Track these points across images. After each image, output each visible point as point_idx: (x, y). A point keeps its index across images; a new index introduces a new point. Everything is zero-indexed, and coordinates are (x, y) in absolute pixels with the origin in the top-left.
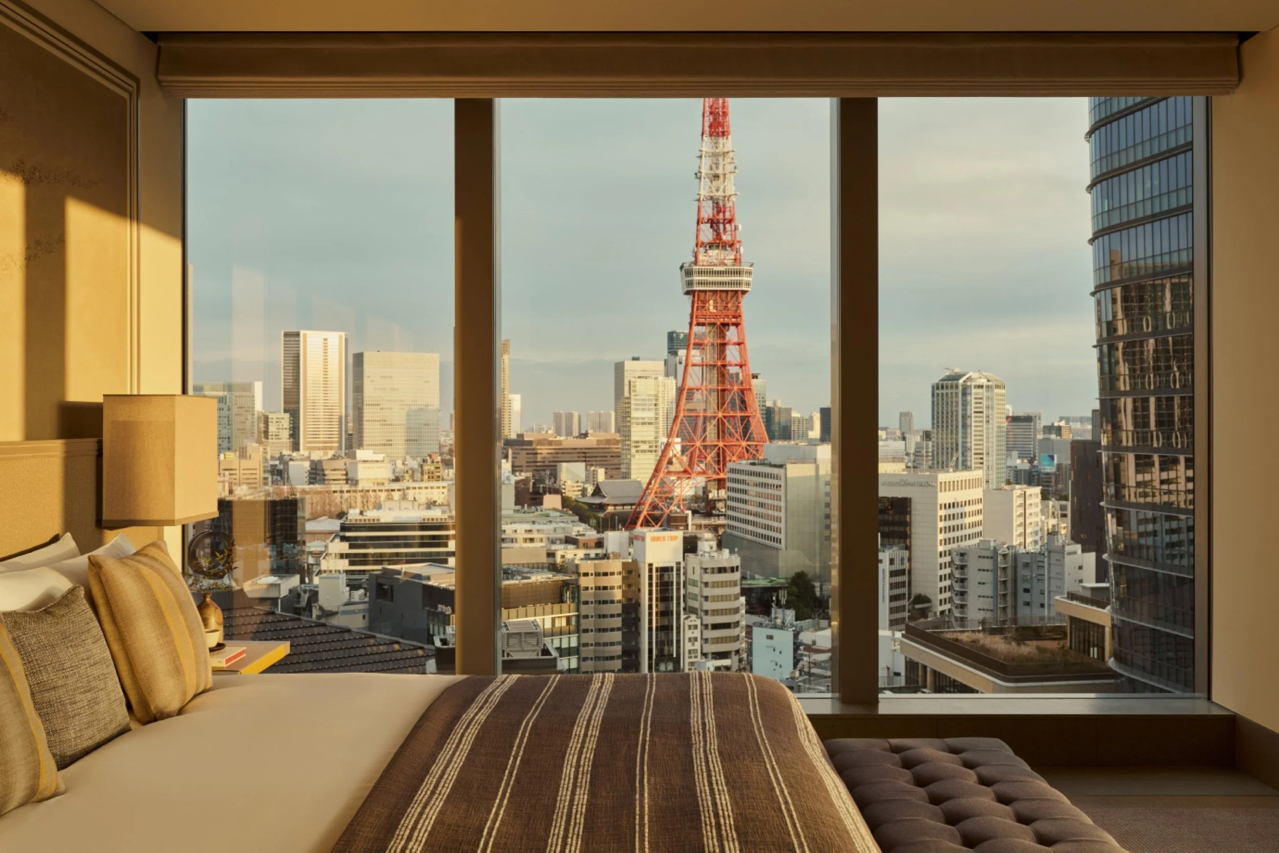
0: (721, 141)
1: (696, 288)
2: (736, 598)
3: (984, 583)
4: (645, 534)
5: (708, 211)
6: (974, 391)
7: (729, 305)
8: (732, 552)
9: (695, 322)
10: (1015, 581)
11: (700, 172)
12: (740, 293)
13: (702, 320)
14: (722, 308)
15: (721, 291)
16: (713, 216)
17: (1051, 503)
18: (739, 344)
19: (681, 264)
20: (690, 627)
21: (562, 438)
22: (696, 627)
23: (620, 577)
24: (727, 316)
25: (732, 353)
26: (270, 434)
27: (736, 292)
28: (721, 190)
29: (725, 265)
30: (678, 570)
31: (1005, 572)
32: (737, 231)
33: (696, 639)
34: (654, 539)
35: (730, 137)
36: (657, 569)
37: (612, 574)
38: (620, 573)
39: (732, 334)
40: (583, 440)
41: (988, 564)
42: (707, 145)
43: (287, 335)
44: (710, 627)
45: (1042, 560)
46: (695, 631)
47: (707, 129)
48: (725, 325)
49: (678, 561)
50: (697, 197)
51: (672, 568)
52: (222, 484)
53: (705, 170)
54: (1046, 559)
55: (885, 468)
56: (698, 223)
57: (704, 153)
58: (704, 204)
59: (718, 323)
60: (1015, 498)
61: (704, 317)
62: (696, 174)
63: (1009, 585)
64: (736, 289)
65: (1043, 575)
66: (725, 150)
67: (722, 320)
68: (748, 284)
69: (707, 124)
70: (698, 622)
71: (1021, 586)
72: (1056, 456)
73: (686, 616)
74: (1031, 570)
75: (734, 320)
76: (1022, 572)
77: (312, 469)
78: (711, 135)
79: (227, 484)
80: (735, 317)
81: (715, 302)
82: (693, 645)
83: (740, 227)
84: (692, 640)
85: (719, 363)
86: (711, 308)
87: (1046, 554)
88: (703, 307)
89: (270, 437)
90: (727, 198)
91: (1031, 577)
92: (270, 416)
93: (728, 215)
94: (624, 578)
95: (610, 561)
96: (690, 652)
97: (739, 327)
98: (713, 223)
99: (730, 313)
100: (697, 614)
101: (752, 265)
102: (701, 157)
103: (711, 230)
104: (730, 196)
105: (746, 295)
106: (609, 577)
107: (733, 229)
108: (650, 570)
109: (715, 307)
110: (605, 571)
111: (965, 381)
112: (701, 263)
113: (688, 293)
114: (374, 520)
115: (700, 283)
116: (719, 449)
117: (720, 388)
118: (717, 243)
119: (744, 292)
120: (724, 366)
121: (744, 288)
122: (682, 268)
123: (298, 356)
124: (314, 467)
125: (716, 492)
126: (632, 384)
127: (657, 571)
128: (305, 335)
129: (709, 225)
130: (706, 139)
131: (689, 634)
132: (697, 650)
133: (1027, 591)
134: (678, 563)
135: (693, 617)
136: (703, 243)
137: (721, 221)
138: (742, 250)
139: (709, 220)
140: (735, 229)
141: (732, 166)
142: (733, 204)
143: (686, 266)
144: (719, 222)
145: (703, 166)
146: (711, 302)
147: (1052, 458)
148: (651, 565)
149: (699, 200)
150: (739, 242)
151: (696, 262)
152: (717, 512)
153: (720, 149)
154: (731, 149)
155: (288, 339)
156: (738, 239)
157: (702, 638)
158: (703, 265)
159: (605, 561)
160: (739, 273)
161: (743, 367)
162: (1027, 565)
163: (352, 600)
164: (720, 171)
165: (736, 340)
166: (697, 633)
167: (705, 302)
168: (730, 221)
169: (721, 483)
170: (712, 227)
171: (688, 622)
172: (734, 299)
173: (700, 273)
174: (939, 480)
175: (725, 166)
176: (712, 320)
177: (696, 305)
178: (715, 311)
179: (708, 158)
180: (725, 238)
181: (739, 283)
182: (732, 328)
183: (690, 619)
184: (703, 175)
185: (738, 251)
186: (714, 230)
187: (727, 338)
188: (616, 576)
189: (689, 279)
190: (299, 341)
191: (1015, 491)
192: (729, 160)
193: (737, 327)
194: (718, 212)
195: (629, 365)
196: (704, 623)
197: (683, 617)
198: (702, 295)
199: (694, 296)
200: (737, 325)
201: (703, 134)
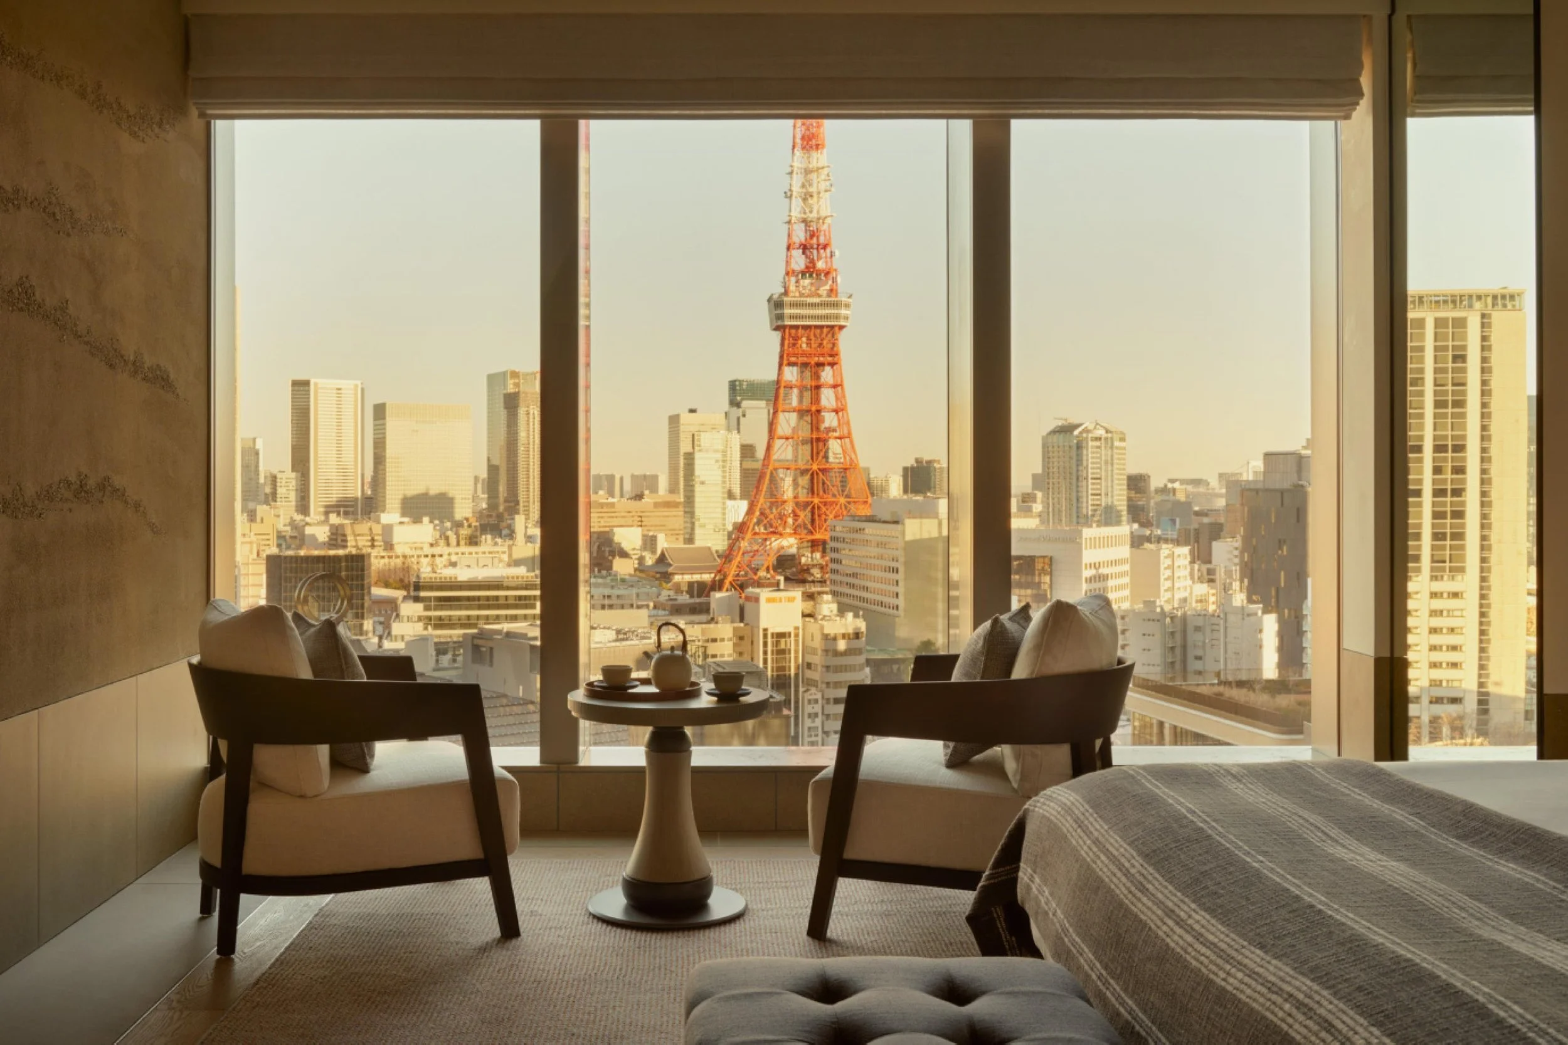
0: (815, 154)
1: (788, 323)
2: (861, 668)
3: (1149, 650)
4: (759, 594)
5: (800, 235)
6: (1090, 443)
7: (825, 342)
8: (856, 616)
9: (785, 362)
10: (1184, 647)
11: (791, 190)
12: (837, 329)
13: (793, 359)
14: (816, 345)
15: (816, 327)
16: (806, 239)
17: (1196, 567)
18: (835, 386)
19: (769, 295)
20: (809, 701)
21: (615, 500)
22: (816, 701)
23: (731, 644)
24: (823, 355)
25: (827, 398)
26: (278, 496)
27: (832, 327)
28: (815, 211)
29: (819, 296)
30: (797, 635)
31: (1173, 638)
32: (834, 258)
33: (816, 715)
34: (769, 600)
35: (825, 151)
36: (772, 634)
37: (722, 640)
38: (730, 640)
39: (827, 375)
40: (638, 503)
41: (1154, 628)
42: (799, 160)
43: (295, 383)
44: (832, 701)
45: (1216, 622)
46: (816, 706)
47: (798, 141)
48: (820, 365)
49: (797, 625)
50: (787, 219)
51: (790, 634)
52: (249, 545)
53: (796, 189)
54: (1222, 622)
55: (1017, 523)
56: (788, 248)
57: (795, 169)
58: (796, 227)
59: (813, 363)
60: (1162, 558)
61: (795, 355)
62: (785, 193)
63: (1178, 651)
64: (833, 323)
65: (1218, 640)
66: (820, 165)
67: (816, 359)
68: (846, 318)
69: (799, 136)
70: (819, 696)
71: (1191, 653)
72: (1178, 520)
73: (805, 689)
74: (1204, 634)
75: (830, 359)
76: (1193, 638)
77: (332, 534)
78: (803, 148)
79: (255, 546)
80: (831, 356)
81: (809, 339)
82: (813, 722)
83: (837, 253)
84: (813, 716)
85: (814, 409)
86: (804, 346)
87: (1222, 616)
88: (794, 345)
89: (279, 500)
90: (821, 219)
91: (1204, 642)
92: (279, 476)
93: (822, 240)
94: (735, 645)
95: (719, 625)
96: (809, 728)
97: (835, 367)
98: (805, 248)
99: (826, 350)
100: (817, 687)
101: (850, 297)
102: (791, 173)
103: (803, 256)
104: (826, 217)
105: (844, 330)
106: (718, 643)
107: (829, 255)
108: (765, 636)
109: (809, 344)
110: (713, 636)
111: (1081, 433)
112: (791, 294)
113: (777, 328)
114: (451, 578)
115: (791, 317)
116: (813, 508)
117: (814, 436)
118: (810, 271)
119: (841, 327)
120: (819, 411)
121: (842, 323)
122: (769, 300)
123: (308, 409)
124: (334, 531)
125: (810, 555)
126: (696, 437)
127: (772, 637)
128: (316, 384)
129: (801, 251)
130: (798, 153)
131: (809, 709)
132: (817, 727)
133: (1199, 658)
134: (797, 628)
135: (813, 690)
136: (794, 271)
137: (815, 246)
138: (839, 280)
139: (801, 244)
140: (831, 256)
141: (828, 183)
142: (829, 226)
143: (775, 297)
144: (812, 248)
145: (794, 183)
146: (804, 339)
147: (1173, 521)
148: (765, 630)
149: (789, 222)
150: (836, 270)
151: (786, 293)
152: (810, 579)
153: (814, 164)
154: (826, 165)
155: (296, 388)
156: (835, 267)
157: (823, 713)
158: (795, 297)
159: (712, 626)
160: (835, 305)
161: (840, 414)
162: (1198, 629)
163: (440, 665)
164: (813, 189)
165: (831, 381)
166: (818, 708)
167: (796, 338)
168: (825, 247)
169: (814, 545)
170: (804, 253)
171: (808, 696)
172: (830, 335)
173: (793, 305)
174: (1084, 536)
175: (819, 183)
176: (805, 359)
177: (786, 342)
178: (808, 349)
179: (799, 175)
180: (820, 265)
181: (837, 317)
182: (828, 368)
183: (809, 692)
184: (794, 194)
185: (834, 280)
186: (807, 257)
187: (822, 380)
188: (726, 642)
189: (779, 312)
190: (309, 391)
191: (1162, 551)
192: (823, 177)
193: (832, 367)
194: (812, 236)
195: (686, 417)
196: (826, 697)
197: (801, 689)
198: (793, 331)
199: (784, 331)
200: (832, 365)
201: (794, 147)
